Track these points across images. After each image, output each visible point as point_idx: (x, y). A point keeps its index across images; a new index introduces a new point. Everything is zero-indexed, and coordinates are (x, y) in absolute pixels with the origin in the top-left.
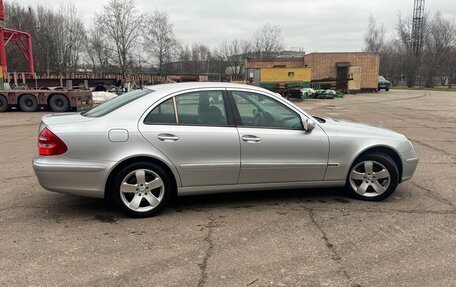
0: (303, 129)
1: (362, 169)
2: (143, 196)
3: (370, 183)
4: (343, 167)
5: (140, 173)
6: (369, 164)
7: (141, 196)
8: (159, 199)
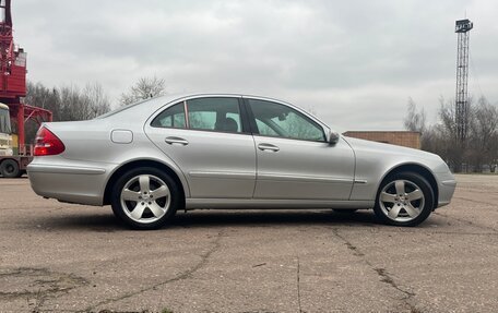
0: (325, 141)
1: (392, 190)
2: (146, 205)
3: (402, 206)
4: (370, 185)
5: (144, 179)
6: (400, 184)
7: (145, 205)
8: (165, 210)
